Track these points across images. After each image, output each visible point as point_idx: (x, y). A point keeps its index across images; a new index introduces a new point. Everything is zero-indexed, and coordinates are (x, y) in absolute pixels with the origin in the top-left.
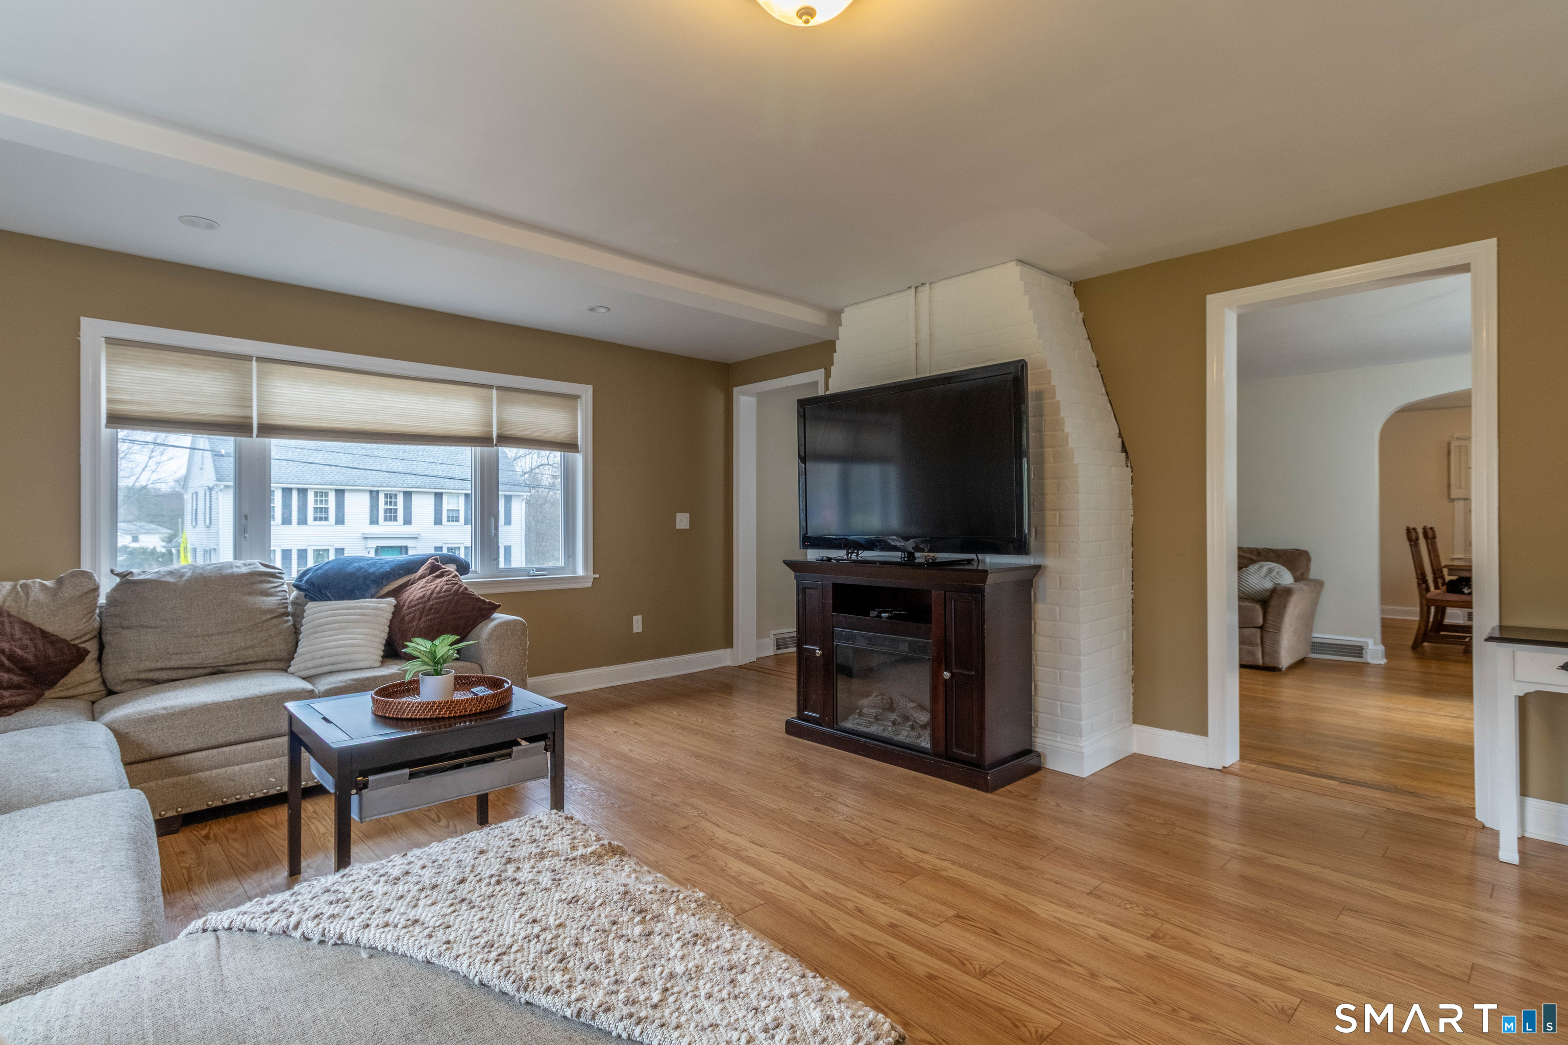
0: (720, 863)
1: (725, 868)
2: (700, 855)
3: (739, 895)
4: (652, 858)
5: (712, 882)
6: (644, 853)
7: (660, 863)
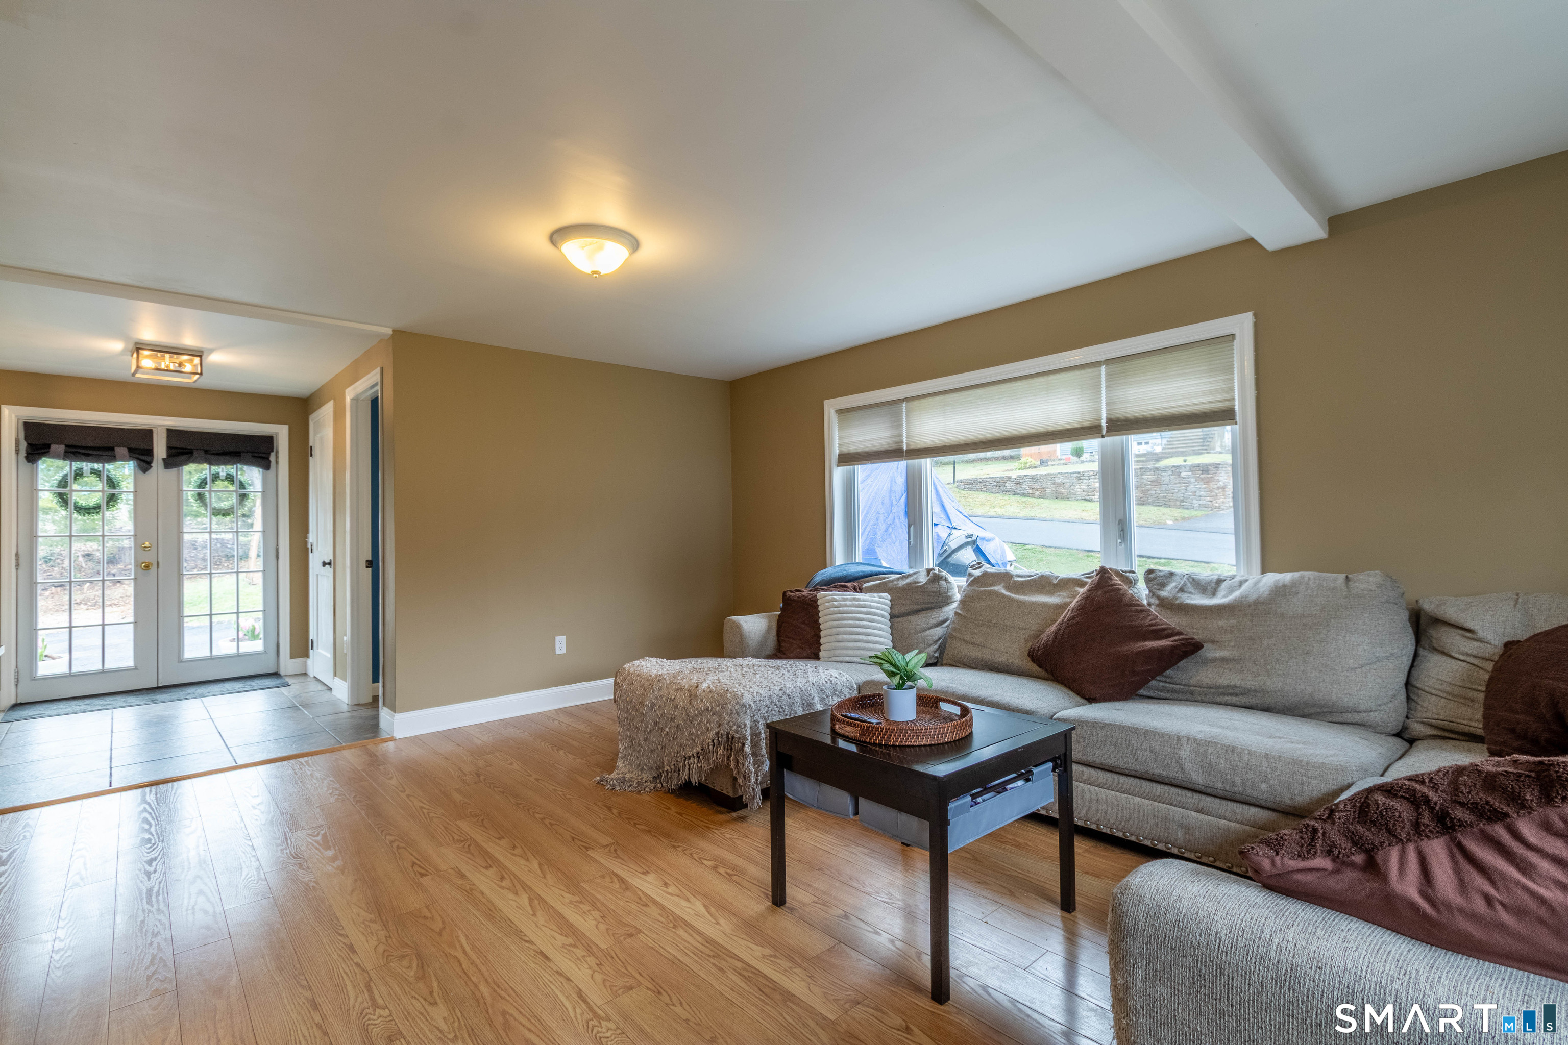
0: (602, 927)
1: (600, 920)
2: (622, 938)
3: (599, 890)
4: (681, 932)
5: (621, 903)
6: (689, 939)
7: (671, 925)
